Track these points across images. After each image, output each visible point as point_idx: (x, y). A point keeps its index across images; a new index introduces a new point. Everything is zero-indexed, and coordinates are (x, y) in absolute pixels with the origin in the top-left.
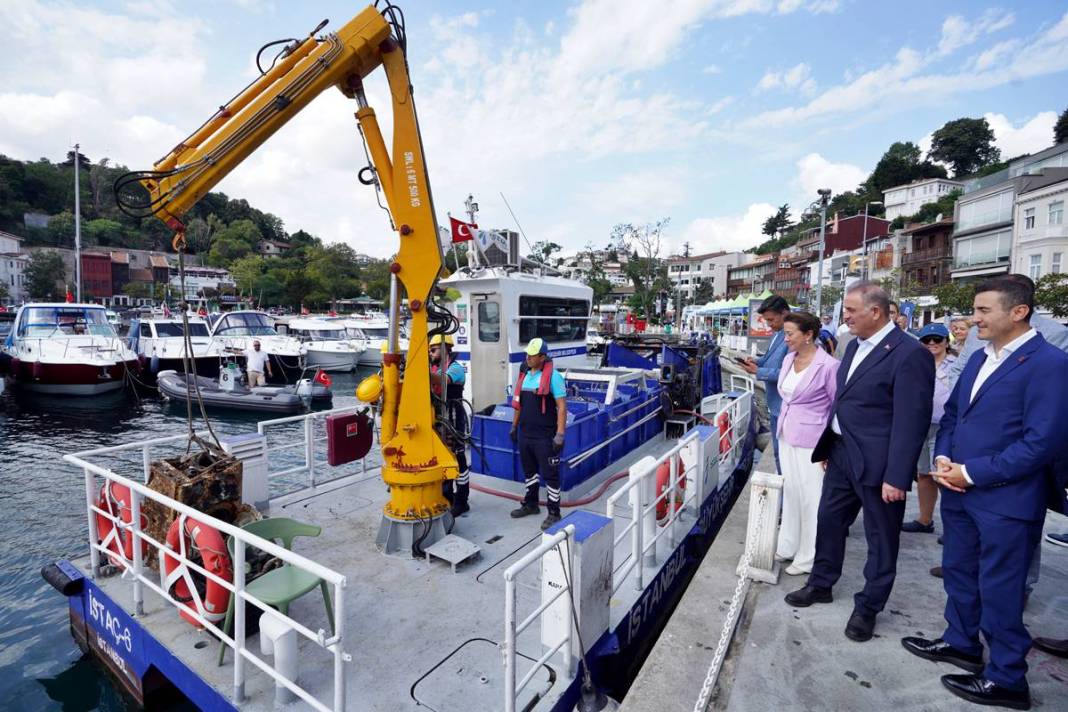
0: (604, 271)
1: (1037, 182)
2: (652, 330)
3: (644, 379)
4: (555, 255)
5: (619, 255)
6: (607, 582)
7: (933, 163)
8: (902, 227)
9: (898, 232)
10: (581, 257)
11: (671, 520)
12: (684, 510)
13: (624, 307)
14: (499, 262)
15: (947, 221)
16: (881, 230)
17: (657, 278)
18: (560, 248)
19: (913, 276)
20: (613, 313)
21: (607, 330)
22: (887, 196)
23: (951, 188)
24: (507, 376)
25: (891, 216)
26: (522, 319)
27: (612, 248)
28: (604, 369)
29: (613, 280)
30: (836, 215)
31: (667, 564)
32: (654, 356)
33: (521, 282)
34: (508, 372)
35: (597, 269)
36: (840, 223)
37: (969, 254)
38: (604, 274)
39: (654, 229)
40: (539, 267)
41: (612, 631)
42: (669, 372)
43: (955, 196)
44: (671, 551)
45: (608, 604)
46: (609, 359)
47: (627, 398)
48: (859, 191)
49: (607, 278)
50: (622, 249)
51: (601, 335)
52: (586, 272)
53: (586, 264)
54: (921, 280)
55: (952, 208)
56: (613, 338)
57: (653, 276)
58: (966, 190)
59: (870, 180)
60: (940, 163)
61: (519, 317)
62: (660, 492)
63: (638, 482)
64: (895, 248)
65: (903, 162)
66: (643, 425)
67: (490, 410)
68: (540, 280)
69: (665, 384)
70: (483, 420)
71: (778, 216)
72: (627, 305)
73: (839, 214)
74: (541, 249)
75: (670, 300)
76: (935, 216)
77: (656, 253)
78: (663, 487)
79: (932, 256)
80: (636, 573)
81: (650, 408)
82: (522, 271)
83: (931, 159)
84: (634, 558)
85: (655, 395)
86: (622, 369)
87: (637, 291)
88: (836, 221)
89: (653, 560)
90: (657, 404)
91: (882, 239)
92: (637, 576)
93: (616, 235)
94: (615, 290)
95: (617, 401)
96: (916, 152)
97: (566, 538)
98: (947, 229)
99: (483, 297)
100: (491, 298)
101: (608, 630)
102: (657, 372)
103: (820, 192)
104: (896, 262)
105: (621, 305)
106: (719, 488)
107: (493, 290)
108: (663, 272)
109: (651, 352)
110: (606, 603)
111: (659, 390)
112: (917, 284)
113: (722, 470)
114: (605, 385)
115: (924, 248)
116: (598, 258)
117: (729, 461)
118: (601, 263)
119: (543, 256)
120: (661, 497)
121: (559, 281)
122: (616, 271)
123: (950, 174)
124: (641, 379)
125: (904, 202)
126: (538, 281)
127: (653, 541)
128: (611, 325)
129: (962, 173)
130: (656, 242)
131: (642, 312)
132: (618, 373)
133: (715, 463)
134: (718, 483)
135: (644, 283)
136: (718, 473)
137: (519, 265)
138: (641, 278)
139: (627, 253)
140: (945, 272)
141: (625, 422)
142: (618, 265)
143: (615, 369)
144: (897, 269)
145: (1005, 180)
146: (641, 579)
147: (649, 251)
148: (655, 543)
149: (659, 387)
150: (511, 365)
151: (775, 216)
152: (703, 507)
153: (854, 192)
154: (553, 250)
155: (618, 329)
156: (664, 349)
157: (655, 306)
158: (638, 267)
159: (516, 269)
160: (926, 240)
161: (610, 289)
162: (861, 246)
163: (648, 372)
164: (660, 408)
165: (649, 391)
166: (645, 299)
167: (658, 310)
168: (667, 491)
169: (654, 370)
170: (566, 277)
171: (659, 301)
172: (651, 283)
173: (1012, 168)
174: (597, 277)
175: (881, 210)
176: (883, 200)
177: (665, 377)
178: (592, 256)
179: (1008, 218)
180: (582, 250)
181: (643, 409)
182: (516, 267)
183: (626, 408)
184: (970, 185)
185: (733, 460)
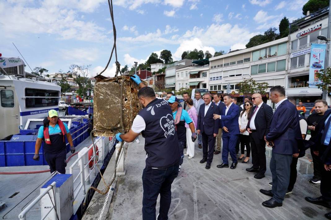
0: (67, 80)
1: (179, 67)
2: (86, 101)
3: (82, 119)
4: (45, 73)
5: (73, 75)
6: (71, 197)
7: (161, 59)
8: (155, 74)
9: (154, 75)
10: (57, 75)
11: (94, 167)
12: (99, 162)
13: (75, 94)
14: (13, 73)
15: (164, 74)
16: (150, 75)
17: (87, 84)
18: (47, 71)
19: (157, 87)
20: (71, 95)
21: (69, 102)
22: (151, 66)
23: (164, 66)
24: (19, 122)
25: (152, 71)
26: (27, 98)
27: (70, 73)
28: (67, 116)
29: (71, 84)
30: (140, 69)
31: (94, 182)
32: (86, 110)
33: (25, 82)
34: (19, 120)
35: (64, 80)
36: (141, 72)
37: (168, 82)
38: (67, 82)
39: (86, 67)
40: (35, 77)
41: (74, 214)
42: (91, 116)
43: (165, 68)
44: (95, 177)
45: (73, 205)
46: (68, 112)
47: (76, 126)
48: (145, 63)
49: (68, 83)
50: (74, 73)
51: (66, 103)
52: (59, 80)
53: (59, 78)
54: (159, 88)
55: (165, 71)
56: (71, 105)
57: (86, 83)
58: (167, 67)
59: (147, 61)
60: (162, 60)
61: (25, 97)
62: (90, 159)
63: (82, 158)
64: (153, 79)
65: (154, 58)
66: (82, 135)
67: (9, 138)
68: (36, 82)
69: (90, 120)
70: (5, 142)
71: (125, 68)
72: (76, 93)
73: (141, 69)
74: (38, 70)
75: (92, 92)
76: (161, 72)
77: (87, 76)
78: (91, 157)
79: (161, 82)
80: (83, 189)
81: (85, 129)
82: (26, 78)
83: (160, 58)
84: (82, 184)
85: (86, 124)
86: (74, 116)
87: (80, 88)
88: (140, 71)
89: (89, 182)
90: (87, 127)
91: (150, 77)
92: (83, 190)
93: (71, 68)
94: (71, 88)
95: (72, 128)
96: (157, 56)
97: (52, 188)
98: (164, 76)
99: (4, 88)
100: (8, 88)
101: (73, 214)
102: (87, 116)
103: (135, 62)
104: (154, 83)
105: (74, 93)
106: (109, 152)
107: (9, 85)
108: (89, 82)
109: (85, 109)
110: (71, 205)
111: (88, 122)
112: (158, 89)
113: (110, 146)
114: (67, 122)
115: (159, 80)
116: (64, 76)
117: (112, 142)
118: (65, 77)
119: (39, 73)
120: (91, 160)
121: (45, 83)
122: (72, 81)
123: (164, 63)
124: (81, 119)
125: (155, 68)
126: (35, 82)
127: (88, 176)
128: (70, 100)
129: (166, 63)
130: (86, 72)
131: (82, 95)
132: (72, 118)
133: (108, 145)
134: (109, 150)
135: (83, 85)
136: (109, 147)
137: (25, 75)
138: (81, 84)
139: (76, 75)
140: (164, 86)
141: (76, 135)
142: (73, 79)
143: (71, 116)
144: (154, 85)
145: (174, 66)
146: (85, 190)
147: (84, 75)
148: (89, 176)
149: (88, 121)
150: (21, 117)
151: (124, 68)
152: (105, 160)
153: (144, 64)
154: (44, 71)
155: (73, 101)
156: (89, 108)
157: (87, 94)
158: (80, 80)
159: (23, 77)
160: (160, 78)
161: (70, 87)
162: (145, 78)
163: (84, 116)
164: (89, 128)
165: (84, 123)
166: (83, 91)
167: (88, 95)
168: (93, 157)
169: (86, 115)
170: (48, 81)
171: (88, 92)
172: (85, 86)
173: (175, 63)
174: (64, 83)
175: (150, 69)
176: (150, 67)
177: (90, 117)
178: (62, 75)
179: (175, 75)
180: (58, 72)
181: (82, 129)
182: (23, 76)
183: (76, 130)
184: (168, 66)
185: (113, 142)
